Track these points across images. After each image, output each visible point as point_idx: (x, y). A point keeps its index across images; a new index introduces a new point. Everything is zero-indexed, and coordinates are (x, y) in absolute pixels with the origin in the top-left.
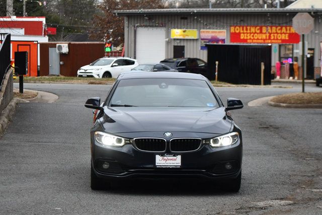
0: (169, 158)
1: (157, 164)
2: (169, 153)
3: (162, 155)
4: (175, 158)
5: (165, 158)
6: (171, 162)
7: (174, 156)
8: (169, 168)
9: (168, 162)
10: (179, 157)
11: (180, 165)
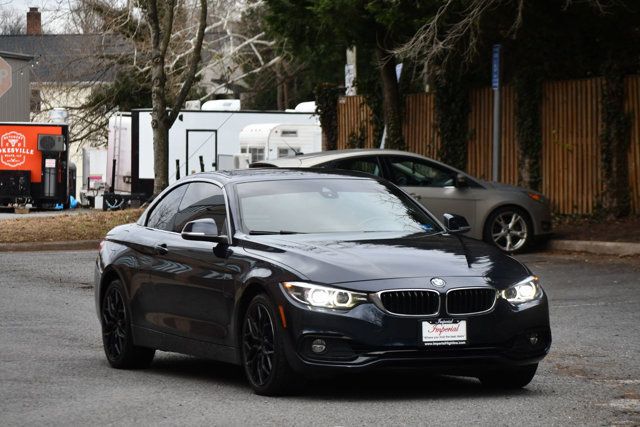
0: (446, 326)
1: (424, 340)
2: (445, 317)
3: (434, 321)
4: (455, 326)
5: (439, 326)
6: (450, 333)
7: (455, 322)
8: (447, 345)
9: (443, 334)
10: (463, 325)
11: (465, 338)
